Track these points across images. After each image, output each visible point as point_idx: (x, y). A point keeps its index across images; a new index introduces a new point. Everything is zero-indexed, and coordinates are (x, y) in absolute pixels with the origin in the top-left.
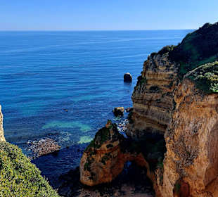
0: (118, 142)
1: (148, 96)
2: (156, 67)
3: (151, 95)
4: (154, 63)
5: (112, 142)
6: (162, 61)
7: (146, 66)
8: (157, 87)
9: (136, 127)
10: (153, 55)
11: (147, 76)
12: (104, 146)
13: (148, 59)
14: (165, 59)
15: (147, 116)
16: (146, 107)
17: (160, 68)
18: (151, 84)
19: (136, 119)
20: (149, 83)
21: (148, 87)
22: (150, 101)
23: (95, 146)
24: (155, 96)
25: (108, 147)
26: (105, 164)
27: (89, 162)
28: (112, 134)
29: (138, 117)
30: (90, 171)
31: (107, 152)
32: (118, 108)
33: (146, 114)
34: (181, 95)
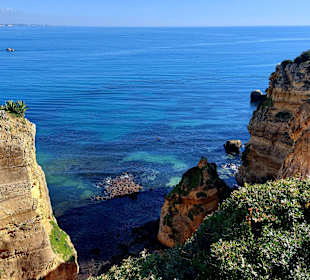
0: (215, 191)
1: (273, 127)
2: (289, 83)
3: (278, 125)
4: (286, 77)
5: (205, 189)
6: (299, 74)
7: (274, 80)
8: (288, 114)
9: (251, 171)
10: (285, 63)
11: (273, 95)
12: (193, 194)
13: (277, 69)
14: (303, 71)
15: (270, 157)
16: (268, 144)
17: (294, 84)
18: (279, 108)
19: (254, 160)
20: (275, 106)
21: (274, 113)
22: (276, 134)
23: (180, 192)
24: (282, 126)
25: (198, 195)
26: (192, 219)
27: (171, 214)
28: (206, 177)
29: (256, 157)
30: (171, 226)
31: (197, 204)
32: (232, 142)
33: (269, 154)
34: (299, 128)
